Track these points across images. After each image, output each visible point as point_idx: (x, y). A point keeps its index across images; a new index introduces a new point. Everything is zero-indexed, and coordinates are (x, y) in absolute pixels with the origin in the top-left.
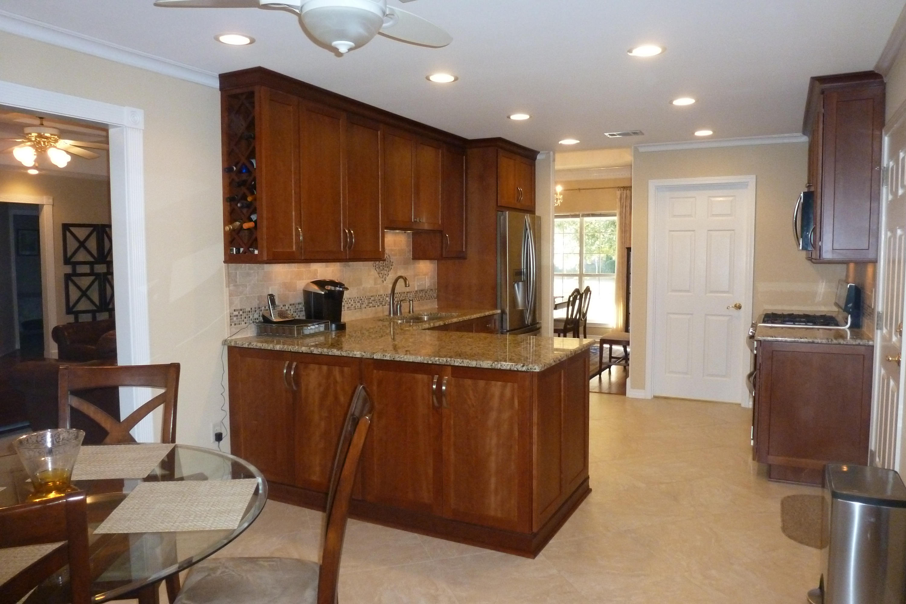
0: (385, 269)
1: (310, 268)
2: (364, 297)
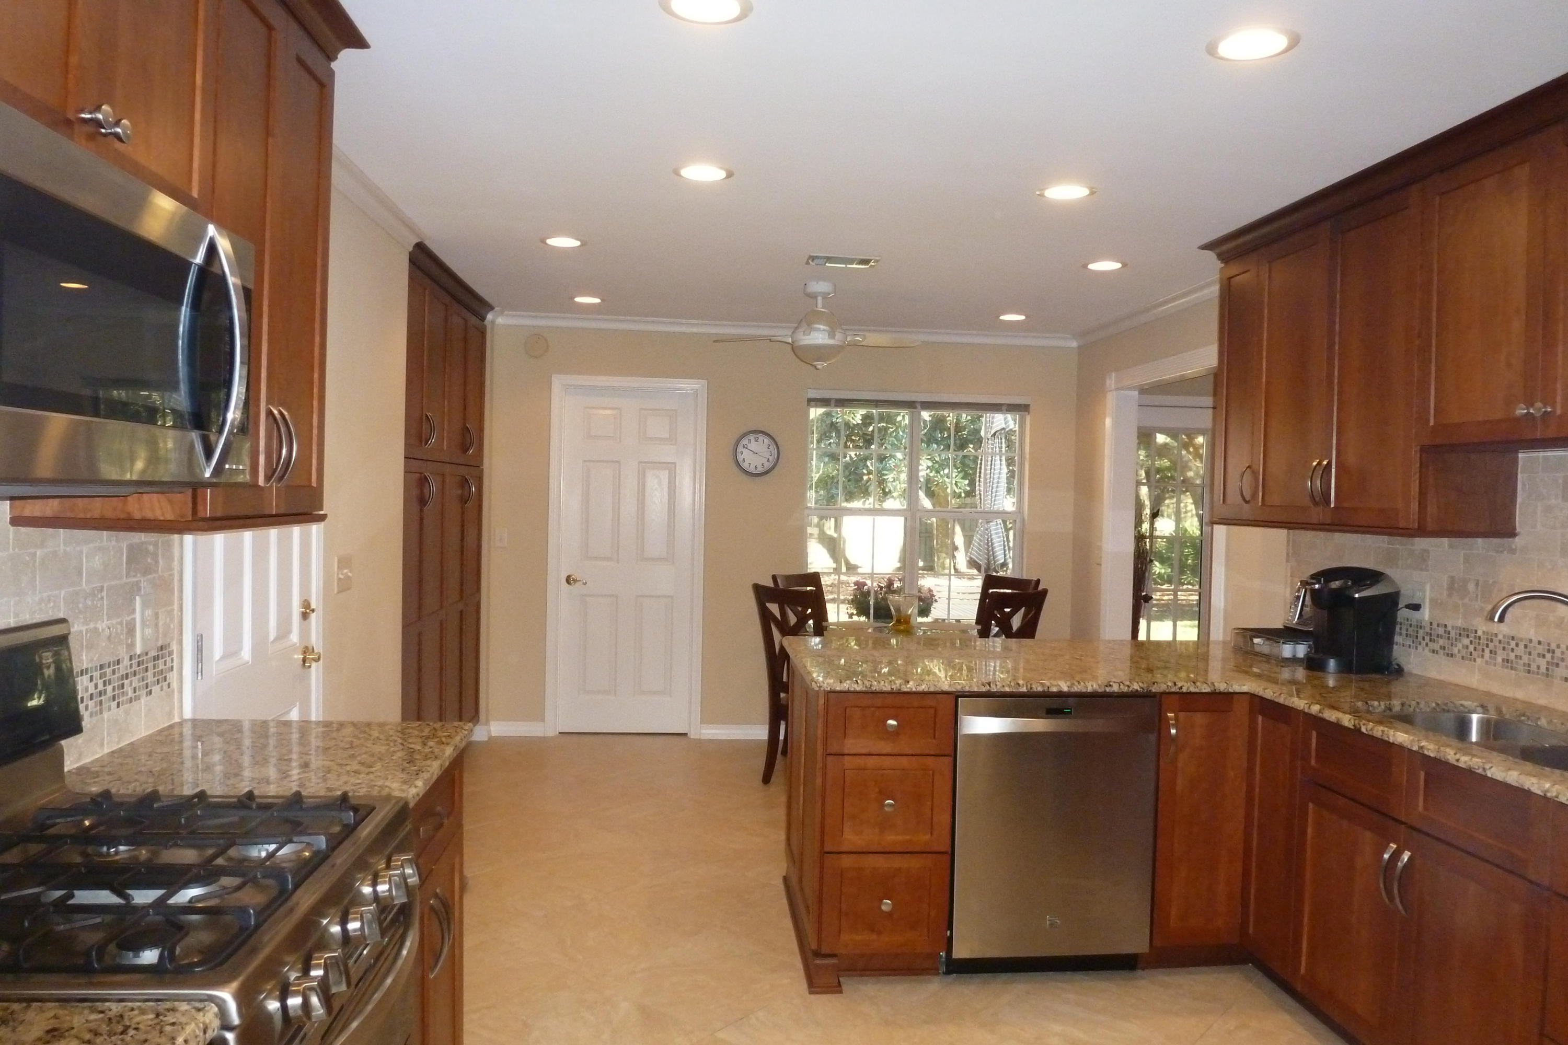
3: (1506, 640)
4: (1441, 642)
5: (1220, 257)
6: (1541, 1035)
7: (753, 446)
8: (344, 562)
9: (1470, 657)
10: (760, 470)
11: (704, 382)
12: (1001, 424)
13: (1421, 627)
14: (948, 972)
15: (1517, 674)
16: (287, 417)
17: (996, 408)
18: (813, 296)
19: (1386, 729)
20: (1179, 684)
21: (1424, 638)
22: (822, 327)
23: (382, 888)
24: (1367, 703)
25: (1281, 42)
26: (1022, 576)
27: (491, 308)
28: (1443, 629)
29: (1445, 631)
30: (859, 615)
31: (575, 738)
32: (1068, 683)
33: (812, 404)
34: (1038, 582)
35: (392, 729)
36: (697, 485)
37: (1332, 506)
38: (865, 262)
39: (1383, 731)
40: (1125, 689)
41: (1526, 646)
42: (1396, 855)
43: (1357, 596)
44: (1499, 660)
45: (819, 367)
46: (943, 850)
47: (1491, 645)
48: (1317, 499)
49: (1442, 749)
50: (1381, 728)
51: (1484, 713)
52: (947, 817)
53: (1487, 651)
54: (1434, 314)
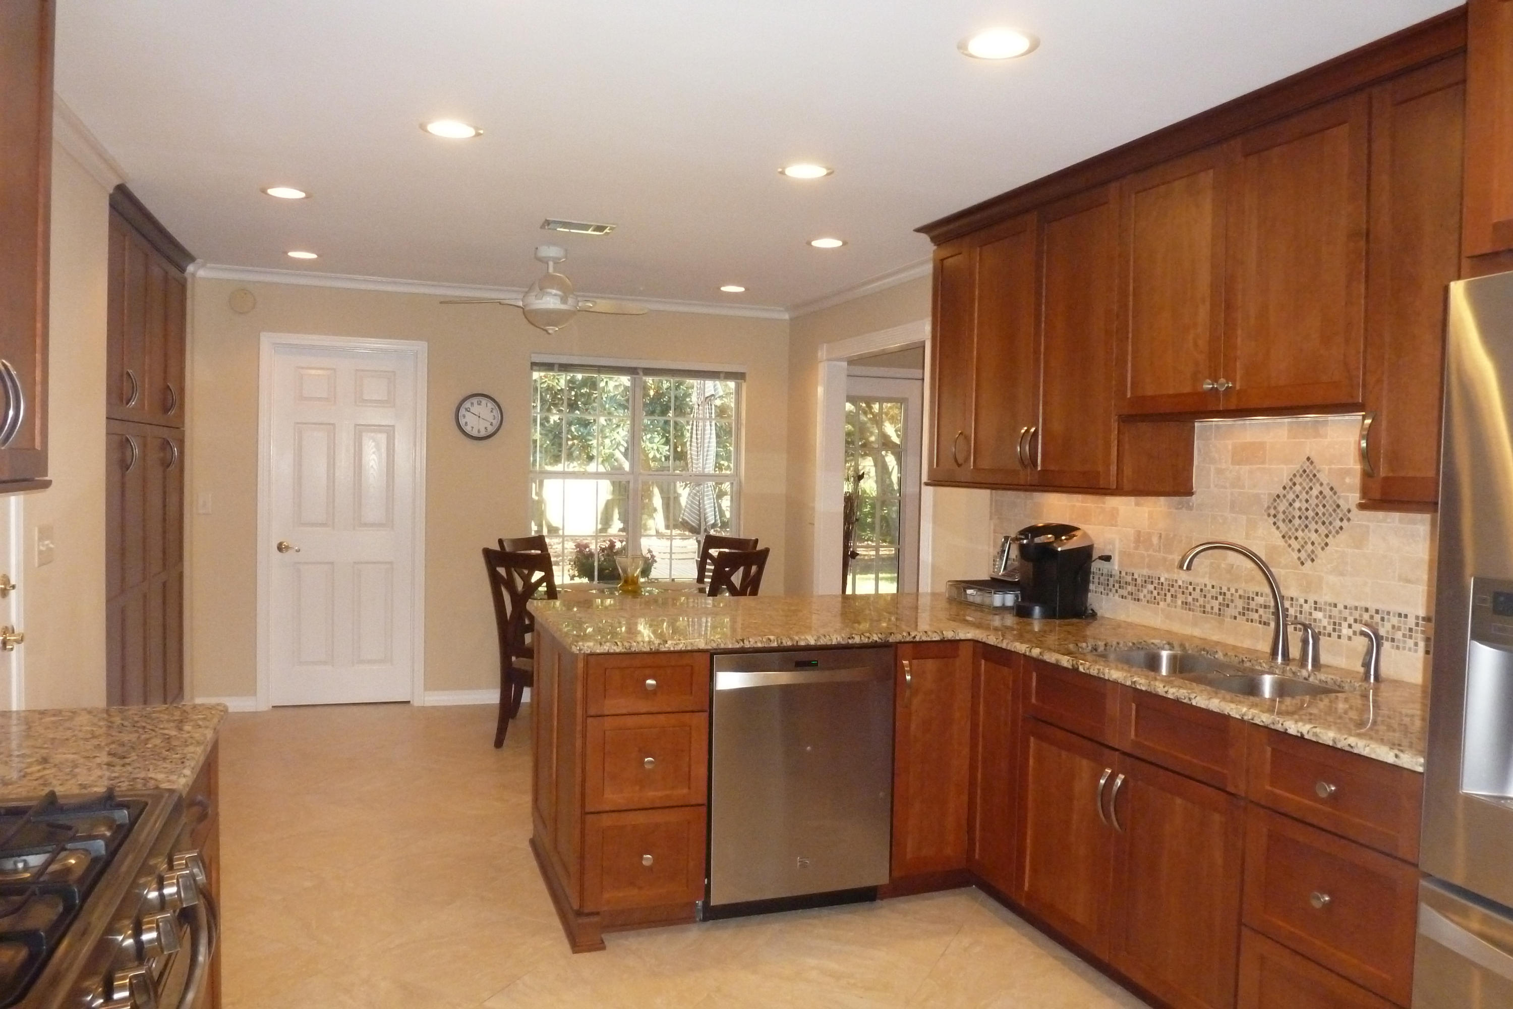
0: (1313, 526)
1: (1104, 503)
2: (1233, 591)
3: (1185, 585)
4: (1129, 588)
5: (934, 239)
6: (1240, 924)
7: (476, 409)
8: (45, 533)
9: (1154, 601)
10: (483, 433)
11: (425, 345)
12: (711, 390)
13: (1111, 576)
14: (705, 919)
15: (1193, 615)
16: (14, 373)
17: (713, 375)
18: (544, 261)
19: (1101, 668)
20: (913, 634)
21: (1114, 586)
22: (554, 291)
23: (169, 891)
24: (1077, 645)
25: (1023, 44)
26: (739, 536)
27: (191, 259)
28: (1131, 577)
29: (1132, 580)
30: (580, 576)
31: (290, 712)
32: (815, 637)
33: (535, 368)
34: (756, 541)
35: (136, 714)
36: (418, 448)
37: (1039, 469)
38: (600, 228)
39: (1099, 670)
40: (866, 641)
41: (1201, 590)
42: (1112, 778)
43: (1059, 549)
44: (1179, 602)
45: (550, 331)
46: (700, 802)
47: (1172, 590)
48: (1026, 463)
49: (1152, 682)
50: (1097, 667)
51: (1170, 650)
52: (703, 771)
53: (1169, 595)
54: (1131, 298)
